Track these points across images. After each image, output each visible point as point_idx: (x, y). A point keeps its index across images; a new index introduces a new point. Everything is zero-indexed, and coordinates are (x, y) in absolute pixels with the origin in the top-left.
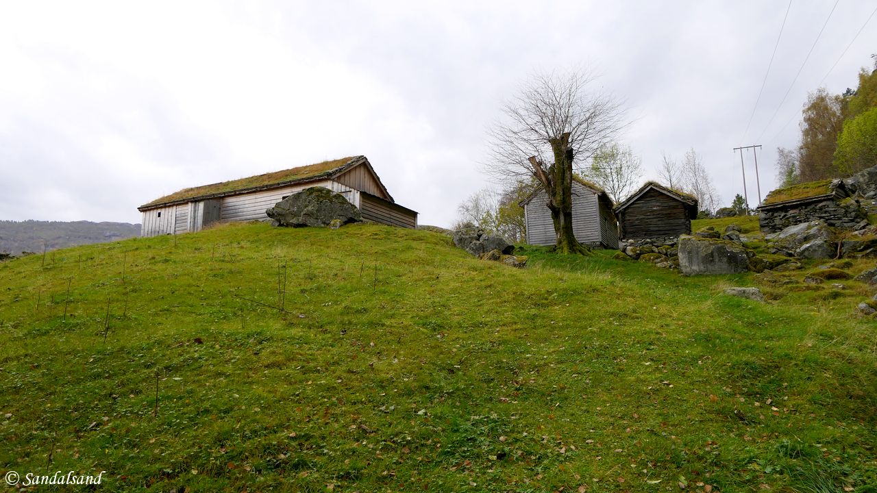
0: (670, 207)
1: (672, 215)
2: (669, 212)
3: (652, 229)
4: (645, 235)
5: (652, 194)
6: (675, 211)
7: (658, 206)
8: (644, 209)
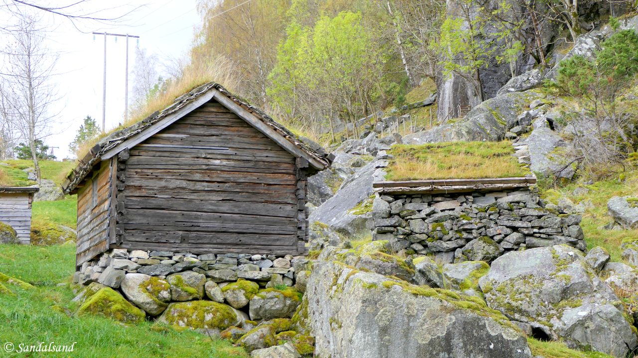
0: (257, 166)
1: (261, 189)
2: (253, 178)
3: (203, 224)
4: (183, 240)
5: (212, 118)
6: (270, 179)
7: (227, 157)
8: (187, 159)
